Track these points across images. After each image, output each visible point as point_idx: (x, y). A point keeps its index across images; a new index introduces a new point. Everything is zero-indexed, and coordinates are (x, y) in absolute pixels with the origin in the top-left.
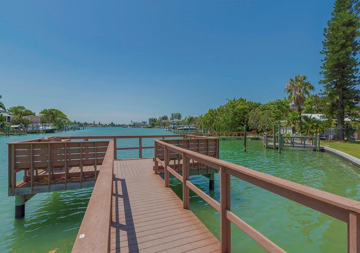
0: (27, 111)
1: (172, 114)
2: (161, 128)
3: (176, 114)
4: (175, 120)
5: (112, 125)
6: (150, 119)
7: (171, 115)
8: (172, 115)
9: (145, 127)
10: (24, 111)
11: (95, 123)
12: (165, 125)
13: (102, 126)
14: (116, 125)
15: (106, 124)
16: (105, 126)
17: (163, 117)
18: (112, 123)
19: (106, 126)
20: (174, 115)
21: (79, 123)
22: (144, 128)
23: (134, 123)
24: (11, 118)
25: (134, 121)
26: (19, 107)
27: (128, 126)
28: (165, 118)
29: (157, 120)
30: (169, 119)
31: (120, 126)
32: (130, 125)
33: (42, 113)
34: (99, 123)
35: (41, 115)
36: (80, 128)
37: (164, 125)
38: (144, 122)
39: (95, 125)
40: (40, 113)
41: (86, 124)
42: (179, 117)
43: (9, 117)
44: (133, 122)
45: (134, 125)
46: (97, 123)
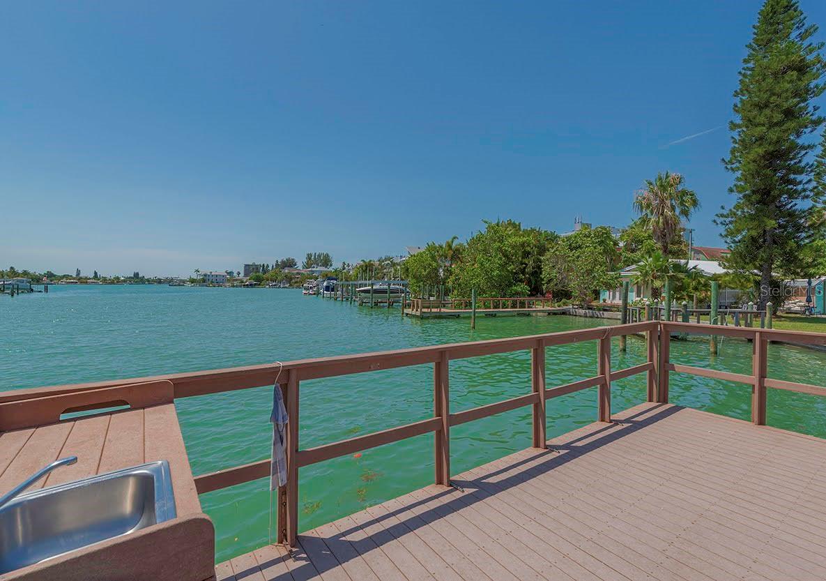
1: (308, 255)
2: (280, 287)
3: (319, 256)
4: (317, 269)
5: (137, 279)
6: (246, 265)
7: (306, 256)
8: (309, 257)
9: (237, 286)
11: (82, 275)
12: (291, 279)
13: (105, 280)
14: (148, 280)
15: (118, 278)
16: (113, 283)
17: (283, 262)
18: (136, 275)
19: (117, 281)
20: (313, 257)
21: (25, 273)
22: (234, 286)
23: (205, 275)
25: (206, 270)
27: (184, 282)
28: (290, 264)
29: (270, 268)
30: (300, 266)
31: (159, 281)
32: (192, 281)
34: (96, 273)
36: (35, 287)
37: (289, 279)
38: (230, 273)
39: (81, 280)
41: (50, 275)
42: (326, 261)
44: (203, 271)
45: (204, 281)
46: (87, 273)
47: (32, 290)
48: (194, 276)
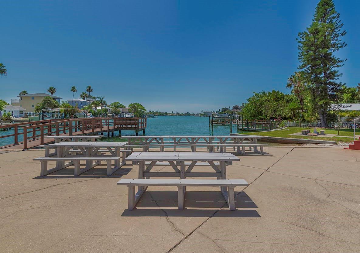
0: (121, 105)
5: (188, 114)
10: (119, 105)
11: (173, 113)
14: (191, 115)
16: (180, 115)
18: (188, 113)
19: (182, 115)
21: (160, 112)
23: (205, 113)
24: (111, 110)
25: (205, 111)
26: (116, 103)
27: (198, 115)
28: (237, 108)
31: (194, 115)
32: (201, 115)
33: (129, 106)
34: (177, 112)
35: (129, 107)
39: (173, 114)
40: (128, 106)
41: (166, 113)
43: (110, 109)
45: (205, 115)
46: (175, 112)
47: (154, 117)
48: (202, 113)
